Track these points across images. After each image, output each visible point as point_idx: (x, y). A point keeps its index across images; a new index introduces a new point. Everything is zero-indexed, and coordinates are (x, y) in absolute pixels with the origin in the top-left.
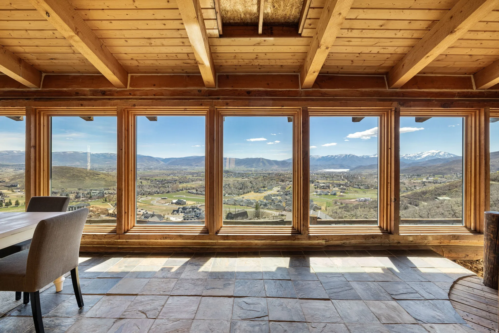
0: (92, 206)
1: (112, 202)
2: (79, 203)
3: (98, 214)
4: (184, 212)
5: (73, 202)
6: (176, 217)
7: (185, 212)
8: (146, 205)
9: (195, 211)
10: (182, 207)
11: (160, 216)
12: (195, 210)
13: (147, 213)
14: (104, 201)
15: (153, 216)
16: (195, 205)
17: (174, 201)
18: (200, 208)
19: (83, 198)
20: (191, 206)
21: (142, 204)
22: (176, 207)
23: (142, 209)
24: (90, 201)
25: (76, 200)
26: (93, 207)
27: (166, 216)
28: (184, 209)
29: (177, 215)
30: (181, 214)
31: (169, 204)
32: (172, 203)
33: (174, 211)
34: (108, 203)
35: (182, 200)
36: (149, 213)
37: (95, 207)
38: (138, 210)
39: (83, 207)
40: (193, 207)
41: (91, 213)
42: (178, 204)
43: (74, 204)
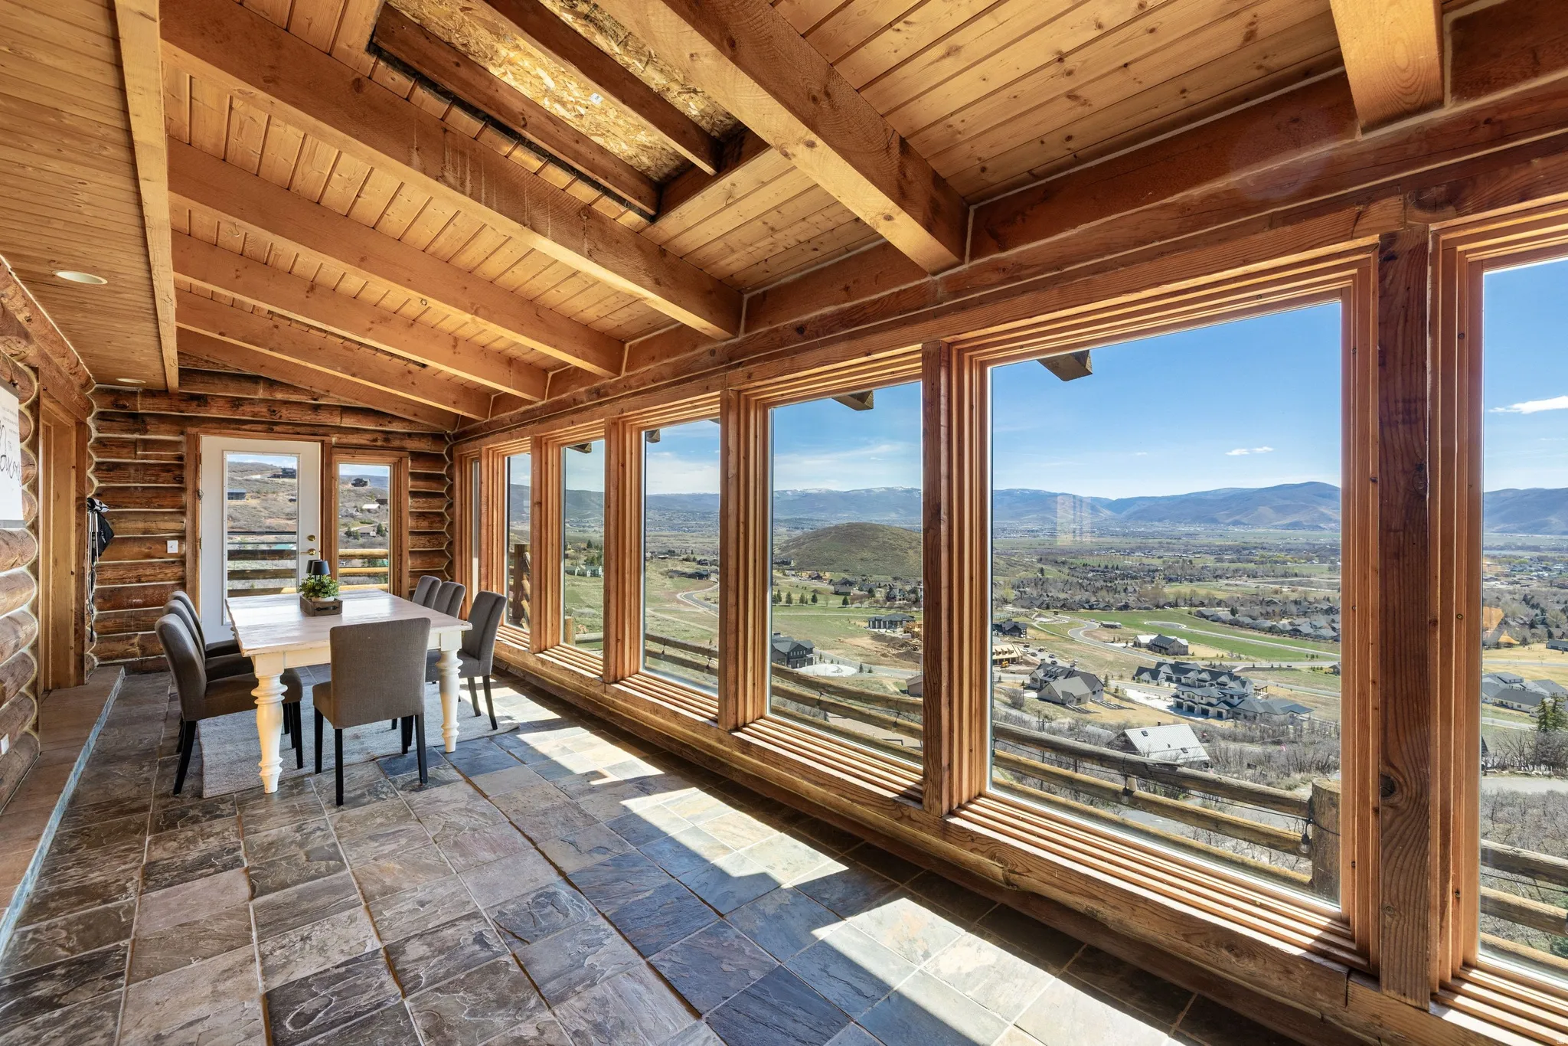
4: (1179, 681)
5: (882, 607)
6: (1151, 690)
7: (1183, 680)
8: (1054, 638)
9: (1224, 684)
10: (1173, 662)
11: (1090, 680)
12: (1224, 679)
13: (1054, 663)
15: (1070, 674)
16: (1224, 663)
17: (1145, 639)
18: (1243, 676)
19: (901, 602)
20: (1208, 663)
21: (1042, 636)
22: (1151, 659)
23: (1040, 650)
24: (915, 609)
25: (888, 603)
27: (1113, 684)
28: (1178, 668)
29: (1153, 685)
30: (1166, 684)
31: (1125, 645)
32: (1137, 644)
33: (1141, 670)
35: (1173, 638)
36: (1060, 663)
38: (1031, 650)
39: (901, 622)
40: (1214, 667)
41: (916, 640)
42: (1158, 649)
43: (883, 613)
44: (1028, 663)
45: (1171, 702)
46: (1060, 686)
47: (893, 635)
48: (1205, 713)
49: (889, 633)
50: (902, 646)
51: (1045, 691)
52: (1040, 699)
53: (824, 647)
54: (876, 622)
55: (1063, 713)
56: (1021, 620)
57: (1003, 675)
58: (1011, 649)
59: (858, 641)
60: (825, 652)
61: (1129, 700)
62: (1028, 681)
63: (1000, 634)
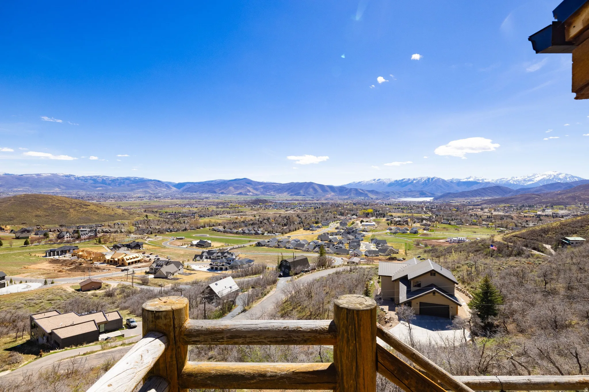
0: (81, 249)
1: (108, 244)
2: (62, 245)
3: (91, 260)
4: (210, 258)
5: (55, 243)
6: (201, 264)
7: (212, 257)
8: (156, 247)
9: (226, 256)
10: (207, 251)
11: (178, 264)
12: (226, 254)
13: (158, 259)
14: (97, 242)
15: (168, 263)
16: (224, 248)
17: (195, 242)
18: (232, 251)
19: (68, 239)
20: (218, 249)
21: (151, 247)
22: (199, 251)
23: (151, 254)
24: (78, 242)
25: (59, 241)
26: (83, 251)
27: (186, 264)
28: (210, 253)
29: (201, 262)
30: (206, 260)
31: (187, 246)
32: (192, 245)
33: (196, 256)
34: (104, 246)
35: (206, 240)
36: (161, 259)
37: (86, 251)
38: (146, 255)
39: (69, 251)
40: (221, 250)
41: (80, 260)
42: (200, 246)
43: (56, 247)
44: (146, 261)
45: (209, 267)
46: (164, 270)
47: (65, 259)
48: (221, 269)
49: (62, 258)
50: (72, 264)
51: (158, 274)
52: (155, 278)
53: (12, 273)
54: (52, 252)
55: (167, 282)
56: (140, 241)
57: (135, 269)
58: (138, 256)
59: (39, 266)
60: (13, 277)
61: (193, 270)
62: (148, 270)
63: (129, 249)
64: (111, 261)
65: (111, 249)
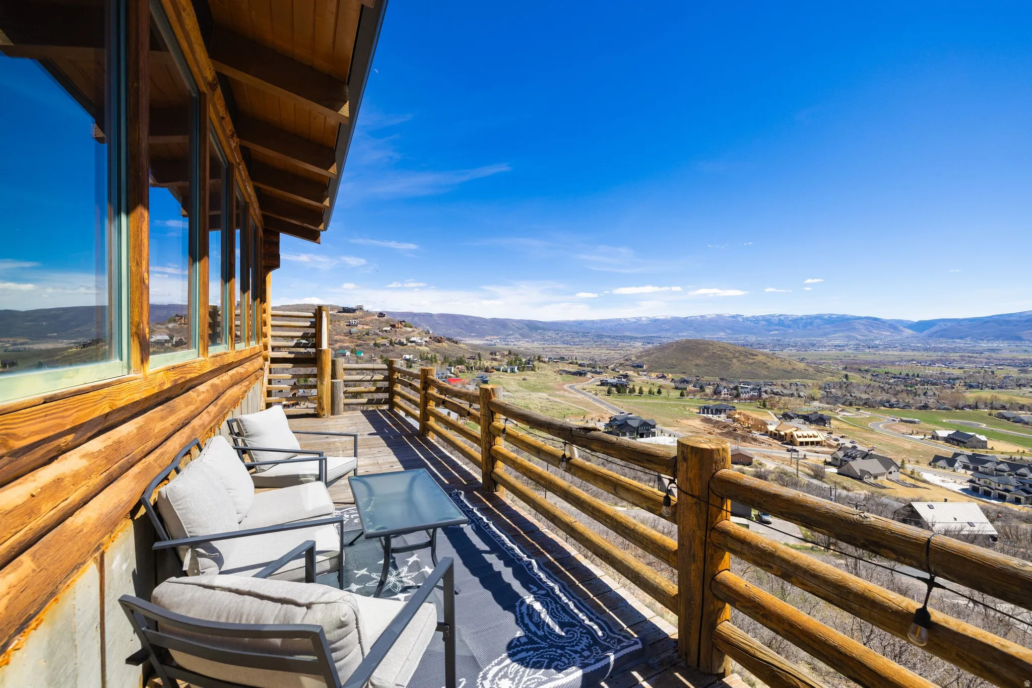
0: (738, 411)
1: (776, 410)
2: (718, 403)
3: (748, 428)
4: (976, 469)
5: (710, 399)
6: (949, 475)
7: (980, 469)
8: (855, 428)
9: (1024, 475)
10: (971, 453)
11: (887, 463)
12: (1023, 470)
13: (854, 447)
14: (760, 405)
15: (866, 456)
16: (1025, 458)
17: (943, 433)
19: (726, 396)
20: (1008, 457)
21: (845, 426)
22: (948, 450)
23: (842, 437)
24: (736, 401)
25: (715, 396)
26: (740, 414)
27: (909, 467)
29: (949, 471)
30: (963, 471)
31: (923, 437)
32: (935, 437)
33: (937, 459)
34: (769, 412)
35: (972, 434)
36: (859, 447)
37: (744, 415)
38: (833, 436)
39: (725, 411)
40: (1015, 460)
41: (736, 424)
42: (956, 443)
43: (711, 403)
44: (830, 446)
45: (967, 486)
46: (857, 465)
47: (718, 419)
48: (1002, 498)
49: (715, 417)
50: (725, 427)
51: (844, 468)
52: (838, 473)
53: (664, 424)
54: (705, 409)
55: (860, 486)
56: (826, 413)
57: (807, 453)
58: (816, 434)
59: (690, 422)
60: (664, 428)
61: (925, 481)
62: (829, 460)
63: (807, 423)
64: (775, 434)
65: (780, 419)
